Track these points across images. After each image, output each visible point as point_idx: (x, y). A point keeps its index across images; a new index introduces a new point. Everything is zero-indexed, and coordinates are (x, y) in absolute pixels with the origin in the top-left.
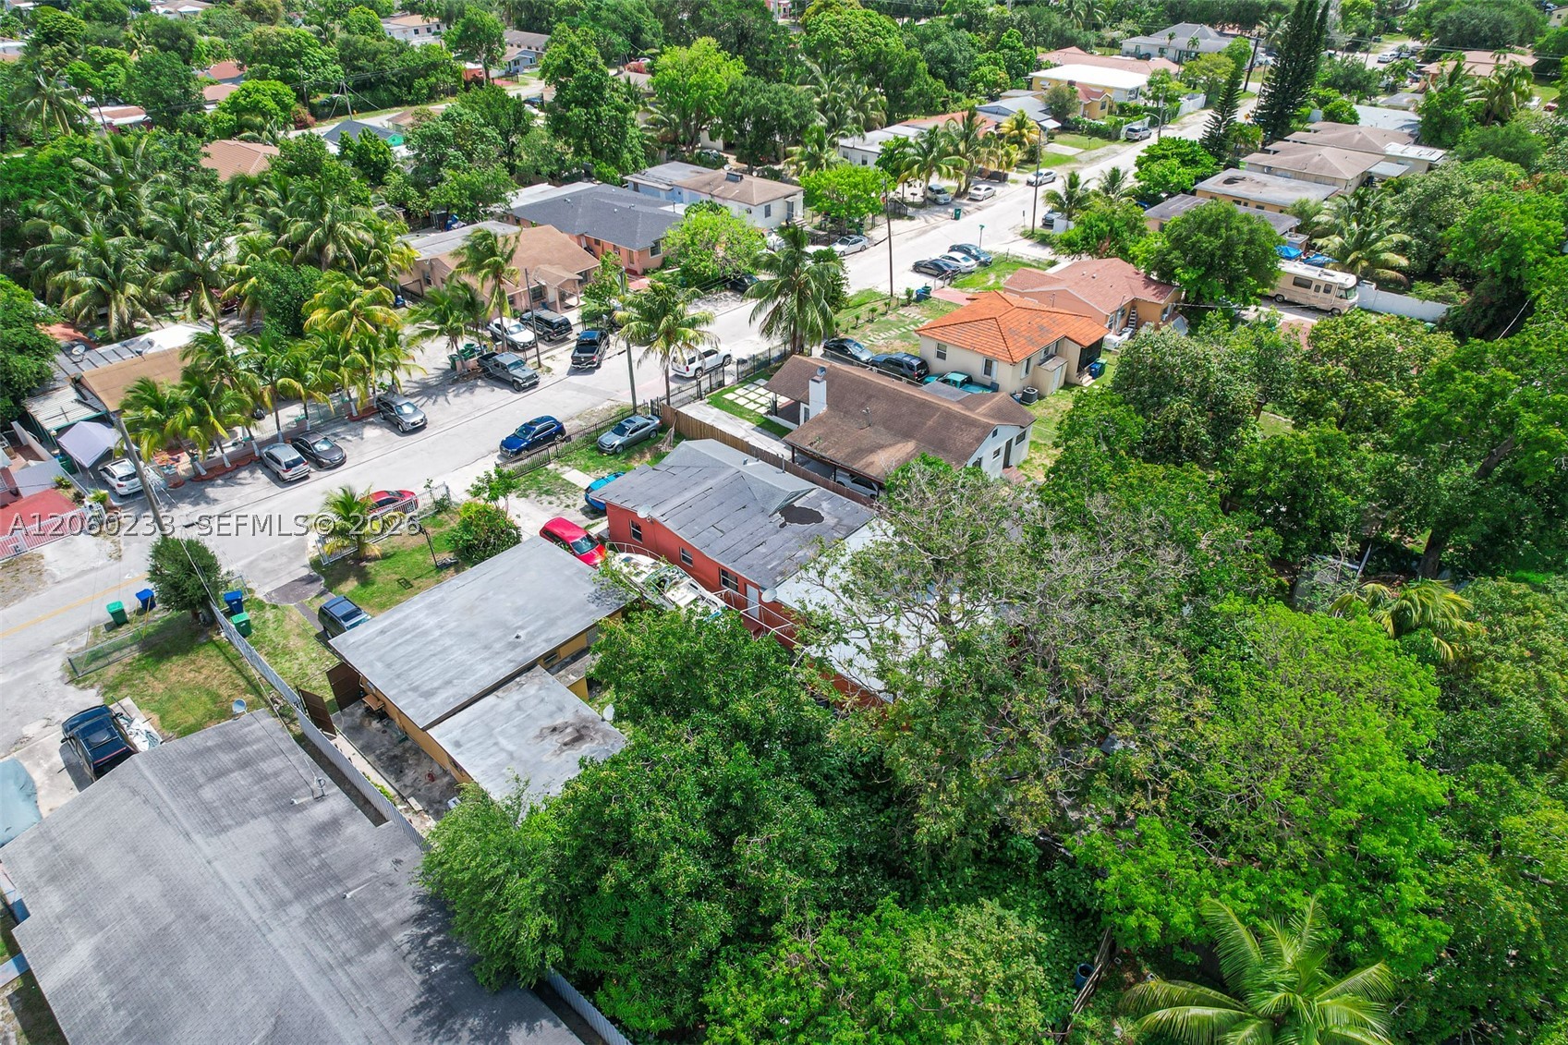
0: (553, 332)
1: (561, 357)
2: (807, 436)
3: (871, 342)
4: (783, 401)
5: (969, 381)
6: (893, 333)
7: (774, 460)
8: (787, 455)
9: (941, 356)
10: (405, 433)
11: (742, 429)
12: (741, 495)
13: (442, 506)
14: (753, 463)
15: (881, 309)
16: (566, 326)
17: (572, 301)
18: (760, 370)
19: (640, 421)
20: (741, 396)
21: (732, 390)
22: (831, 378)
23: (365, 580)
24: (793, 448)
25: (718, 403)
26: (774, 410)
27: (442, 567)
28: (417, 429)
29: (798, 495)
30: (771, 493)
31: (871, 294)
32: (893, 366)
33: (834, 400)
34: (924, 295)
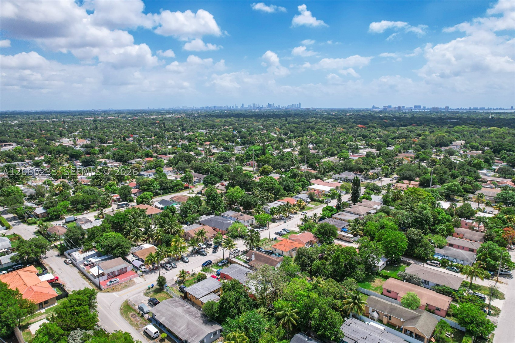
0: (209, 246)
1: (211, 250)
2: (251, 263)
3: (265, 248)
4: (248, 258)
5: (279, 255)
6: (269, 246)
7: (246, 267)
8: (248, 266)
9: (275, 250)
10: (186, 263)
11: (241, 263)
12: (240, 271)
13: (194, 274)
14: (242, 267)
15: (267, 242)
16: (211, 245)
17: (212, 240)
18: (245, 253)
19: (225, 261)
20: (241, 257)
21: (240, 256)
22: (256, 254)
23: (184, 283)
24: (249, 265)
25: (237, 258)
26: (247, 260)
27: (195, 282)
28: (188, 262)
29: (248, 272)
30: (245, 271)
31: (266, 239)
32: (267, 252)
33: (256, 258)
34: (276, 239)
